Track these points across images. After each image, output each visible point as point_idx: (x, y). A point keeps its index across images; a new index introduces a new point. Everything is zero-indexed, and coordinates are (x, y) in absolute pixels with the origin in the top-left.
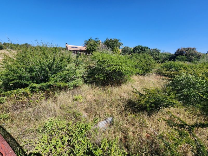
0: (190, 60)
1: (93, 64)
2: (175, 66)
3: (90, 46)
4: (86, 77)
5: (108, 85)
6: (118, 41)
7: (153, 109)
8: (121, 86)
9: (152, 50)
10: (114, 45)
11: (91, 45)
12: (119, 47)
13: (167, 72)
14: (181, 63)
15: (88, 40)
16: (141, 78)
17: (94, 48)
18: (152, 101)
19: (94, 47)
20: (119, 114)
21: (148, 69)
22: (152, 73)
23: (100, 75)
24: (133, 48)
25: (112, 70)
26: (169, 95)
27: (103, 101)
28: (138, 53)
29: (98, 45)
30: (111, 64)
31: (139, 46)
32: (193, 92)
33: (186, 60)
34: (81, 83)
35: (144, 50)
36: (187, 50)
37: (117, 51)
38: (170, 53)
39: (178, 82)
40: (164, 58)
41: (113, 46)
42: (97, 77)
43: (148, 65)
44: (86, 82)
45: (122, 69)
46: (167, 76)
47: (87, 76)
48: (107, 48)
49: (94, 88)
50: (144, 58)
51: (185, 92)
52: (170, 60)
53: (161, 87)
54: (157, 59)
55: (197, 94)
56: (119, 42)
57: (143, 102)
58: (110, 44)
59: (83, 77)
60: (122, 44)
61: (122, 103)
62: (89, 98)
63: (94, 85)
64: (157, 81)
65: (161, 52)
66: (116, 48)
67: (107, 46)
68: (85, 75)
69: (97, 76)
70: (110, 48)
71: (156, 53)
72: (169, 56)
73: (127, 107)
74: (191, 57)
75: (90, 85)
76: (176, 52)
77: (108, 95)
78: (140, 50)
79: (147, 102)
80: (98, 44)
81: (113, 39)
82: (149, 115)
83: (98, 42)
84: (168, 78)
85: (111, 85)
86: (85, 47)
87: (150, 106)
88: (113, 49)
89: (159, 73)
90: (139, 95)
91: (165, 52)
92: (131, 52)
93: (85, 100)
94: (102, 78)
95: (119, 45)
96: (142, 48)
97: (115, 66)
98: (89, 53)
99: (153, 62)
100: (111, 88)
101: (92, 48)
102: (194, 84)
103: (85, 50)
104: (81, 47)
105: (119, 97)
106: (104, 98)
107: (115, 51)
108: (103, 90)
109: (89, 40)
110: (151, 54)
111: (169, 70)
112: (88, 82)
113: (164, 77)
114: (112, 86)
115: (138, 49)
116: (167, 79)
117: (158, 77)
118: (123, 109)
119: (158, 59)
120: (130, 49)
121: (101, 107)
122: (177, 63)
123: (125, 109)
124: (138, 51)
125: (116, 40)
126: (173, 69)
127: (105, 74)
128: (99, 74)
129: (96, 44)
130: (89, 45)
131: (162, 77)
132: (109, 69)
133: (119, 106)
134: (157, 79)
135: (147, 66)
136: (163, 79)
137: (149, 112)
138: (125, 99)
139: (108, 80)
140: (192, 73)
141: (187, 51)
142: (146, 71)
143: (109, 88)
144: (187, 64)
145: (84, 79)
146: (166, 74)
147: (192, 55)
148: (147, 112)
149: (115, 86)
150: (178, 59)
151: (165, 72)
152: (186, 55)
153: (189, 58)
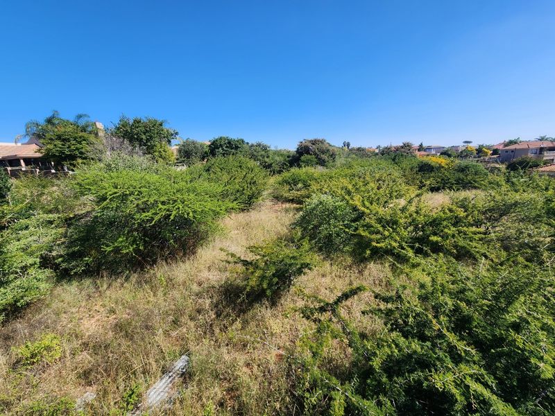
0: (322, 163)
1: (86, 205)
2: (302, 177)
3: (59, 143)
4: (60, 260)
5: (155, 262)
6: (161, 125)
7: (279, 288)
8: (194, 253)
9: (252, 146)
10: (151, 137)
11: (59, 137)
12: (169, 142)
14: (310, 170)
15: (42, 121)
16: (242, 217)
17: (77, 149)
18: (272, 270)
19: (78, 146)
20: (205, 333)
21: (253, 195)
22: (263, 200)
23: (120, 239)
24: (210, 143)
25: (157, 218)
26: (298, 248)
27: (148, 317)
28: (224, 154)
29: (92, 138)
30: (152, 200)
32: (335, 227)
33: (317, 163)
34: (43, 286)
35: (237, 148)
36: (314, 144)
37: (163, 153)
38: (289, 149)
40: (280, 162)
41: (148, 140)
42: (109, 249)
43: (250, 184)
44: (64, 275)
45: (187, 208)
46: (292, 201)
47: (67, 254)
48: (130, 148)
49: (105, 286)
50: (240, 167)
51: (324, 230)
52: (291, 166)
53: (285, 229)
54: (267, 166)
56: (165, 127)
57: (253, 282)
58: (137, 134)
59: (45, 262)
60: (177, 134)
61: (208, 301)
62: (91, 327)
63: (102, 277)
64: (277, 218)
65: (273, 148)
66: (159, 146)
67: (126, 141)
68: (54, 253)
69: (107, 246)
70: (140, 145)
71: (263, 153)
72: (288, 157)
73: (220, 306)
74: (323, 156)
75: (87, 282)
77: (160, 294)
78: (227, 147)
79: (263, 278)
80: (90, 133)
81: (144, 120)
82: (273, 304)
83: (90, 129)
84: (295, 205)
85: (166, 261)
86: (34, 147)
87: (270, 285)
88: (149, 150)
89: (277, 198)
90: (244, 265)
91: (279, 149)
92: (206, 153)
93: (76, 344)
94: (128, 248)
95: (169, 138)
96: (229, 143)
97: (163, 203)
98: (59, 166)
99: (260, 174)
100: (166, 268)
101: (69, 147)
102: (333, 212)
103: (38, 155)
104: (14, 144)
105: (195, 288)
106: (150, 306)
107: (157, 154)
108: (139, 283)
109: (49, 121)
111: (293, 189)
112: (76, 273)
113: (287, 205)
114: (169, 260)
115: (221, 146)
116: (294, 208)
117: (276, 207)
118: (214, 316)
119: (270, 166)
120: (202, 146)
121: (143, 339)
122: (304, 170)
123: (218, 315)
124: (223, 149)
125: (156, 121)
126: (300, 185)
127: (135, 234)
128: (114, 239)
129: (81, 134)
130: (51, 139)
131: (284, 206)
132: (146, 216)
133: (199, 311)
134: (276, 211)
135: (249, 186)
136: (287, 211)
137: (272, 299)
138: (213, 287)
139: (153, 246)
140: (327, 191)
141: (314, 146)
142: (250, 198)
143: (161, 271)
144: (318, 171)
145: (56, 267)
146: (291, 198)
147: (323, 152)
148: (268, 300)
149: (176, 259)
150: (304, 162)
151: (286, 195)
152: (315, 154)
153: (320, 159)
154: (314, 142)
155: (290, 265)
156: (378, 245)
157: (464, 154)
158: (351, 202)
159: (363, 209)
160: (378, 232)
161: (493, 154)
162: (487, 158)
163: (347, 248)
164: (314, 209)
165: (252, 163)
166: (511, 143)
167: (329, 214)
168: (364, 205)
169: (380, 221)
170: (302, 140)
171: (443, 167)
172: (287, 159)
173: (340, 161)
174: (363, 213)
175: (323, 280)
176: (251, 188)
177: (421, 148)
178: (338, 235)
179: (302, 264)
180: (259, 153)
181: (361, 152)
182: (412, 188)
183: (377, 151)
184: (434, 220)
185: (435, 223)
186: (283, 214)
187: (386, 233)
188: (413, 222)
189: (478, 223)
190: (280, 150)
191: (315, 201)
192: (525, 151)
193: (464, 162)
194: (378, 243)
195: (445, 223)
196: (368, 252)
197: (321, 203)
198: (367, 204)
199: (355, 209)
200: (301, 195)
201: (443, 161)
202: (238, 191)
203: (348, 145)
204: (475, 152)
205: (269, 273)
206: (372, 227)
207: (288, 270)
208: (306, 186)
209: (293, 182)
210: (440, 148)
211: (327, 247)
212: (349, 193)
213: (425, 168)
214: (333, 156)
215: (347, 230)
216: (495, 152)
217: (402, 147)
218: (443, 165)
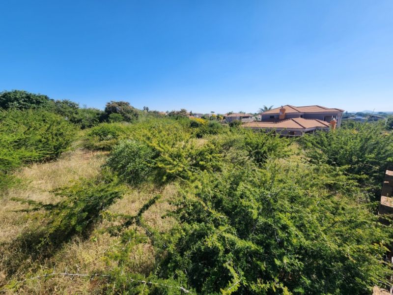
0: (128, 120)
2: (111, 130)
9: (58, 102)
13: (102, 142)
14: (118, 125)
21: (60, 145)
22: (73, 150)
31: (15, 92)
32: (139, 163)
33: (124, 120)
35: (38, 103)
36: (120, 105)
38: (98, 109)
39: (119, 155)
40: (90, 118)
43: (56, 135)
46: (103, 149)
50: (44, 120)
51: (130, 167)
52: (100, 121)
53: (97, 171)
54: (74, 121)
55: (145, 164)
64: (89, 163)
65: (81, 107)
71: (71, 109)
72: (98, 114)
74: (129, 115)
76: (106, 108)
78: (25, 101)
84: (105, 152)
89: (88, 148)
90: (48, 209)
91: (88, 107)
96: (28, 97)
99: (68, 128)
102: (137, 153)
110: (59, 112)
111: (103, 139)
113: (99, 153)
115: (16, 99)
116: (105, 155)
117: (88, 155)
119: (79, 121)
122: (112, 124)
124: (19, 103)
126: (109, 136)
131: (95, 154)
134: (88, 159)
135: (55, 138)
136: (98, 157)
140: (132, 138)
141: (120, 107)
142: (57, 148)
144: (125, 125)
146: (102, 147)
147: (128, 112)
150: (112, 118)
151: (97, 144)
152: (122, 113)
153: (126, 117)
154: (120, 104)
155: (101, 198)
156: (171, 172)
157: (212, 118)
158: (150, 144)
159: (159, 148)
160: (170, 164)
161: (223, 119)
162: (221, 121)
163: (150, 178)
164: (121, 152)
165: (59, 118)
166: (230, 113)
167: (135, 155)
168: (160, 146)
169: (171, 156)
170: (109, 102)
171: (203, 124)
172: (97, 116)
173: (142, 119)
174: (160, 152)
175: (133, 205)
176: (57, 140)
177: (191, 114)
178: (143, 169)
179: (111, 195)
180: (67, 110)
181: (156, 114)
182: (187, 134)
183: (166, 114)
184: (201, 152)
185: (201, 154)
186: (95, 160)
187: (175, 163)
188: (190, 155)
189: (220, 152)
190: (89, 109)
191: (122, 145)
192: (235, 118)
193: (212, 122)
194: (170, 170)
195: (206, 153)
196: (165, 178)
197: (127, 146)
198: (161, 145)
199: (154, 150)
200: (111, 143)
201: (203, 121)
202: (40, 141)
203: (147, 109)
204: (216, 118)
205: (78, 209)
206: (166, 160)
207: (98, 203)
208: (115, 136)
209: (104, 134)
210: (200, 114)
211: (135, 179)
212: (149, 138)
213: (194, 125)
214: (136, 115)
215: (149, 165)
216: (224, 118)
217: (181, 112)
218: (203, 123)
